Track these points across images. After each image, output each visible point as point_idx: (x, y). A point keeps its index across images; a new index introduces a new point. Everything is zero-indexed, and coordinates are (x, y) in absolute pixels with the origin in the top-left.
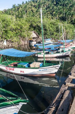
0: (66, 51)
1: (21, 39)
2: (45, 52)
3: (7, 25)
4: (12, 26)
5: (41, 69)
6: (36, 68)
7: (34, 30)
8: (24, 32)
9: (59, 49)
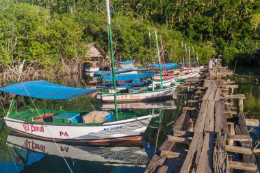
0: (165, 87)
1: (63, 60)
2: (119, 89)
3: (29, 28)
4: (42, 30)
5: (109, 127)
6: (97, 125)
7: (94, 40)
8: (70, 44)
9: (150, 82)
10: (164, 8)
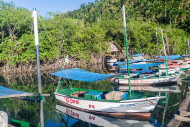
1: (92, 55)
2: (132, 75)
3: (71, 34)
4: (79, 35)
5: (125, 104)
6: (116, 102)
7: (113, 40)
8: (97, 43)
9: (157, 70)
10: (168, 12)
